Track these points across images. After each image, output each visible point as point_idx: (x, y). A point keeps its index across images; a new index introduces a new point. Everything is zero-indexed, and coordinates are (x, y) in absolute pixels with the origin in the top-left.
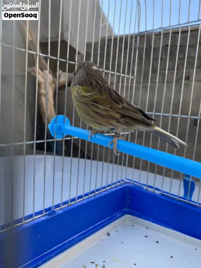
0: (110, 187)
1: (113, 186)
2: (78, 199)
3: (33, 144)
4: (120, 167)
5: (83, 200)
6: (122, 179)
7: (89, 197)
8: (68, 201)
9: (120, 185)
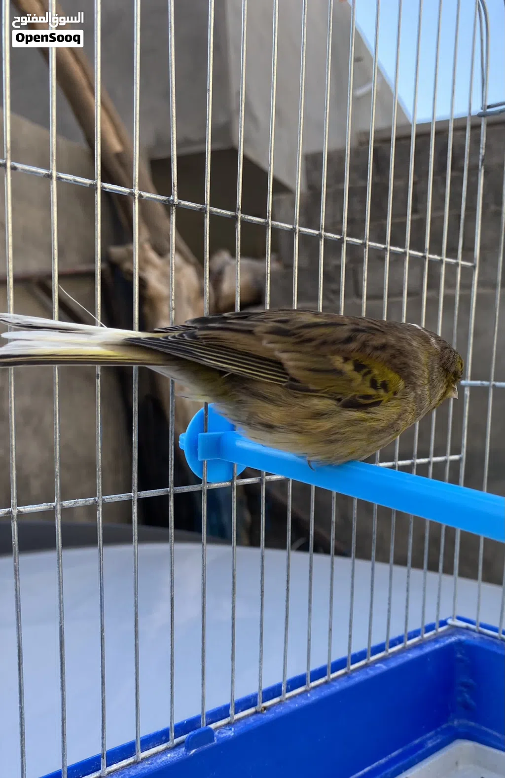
0: (399, 647)
1: (410, 642)
2: (288, 691)
3: (129, 502)
4: (432, 576)
5: (306, 692)
6: (442, 618)
7: (326, 682)
8: (255, 697)
9: (436, 640)
